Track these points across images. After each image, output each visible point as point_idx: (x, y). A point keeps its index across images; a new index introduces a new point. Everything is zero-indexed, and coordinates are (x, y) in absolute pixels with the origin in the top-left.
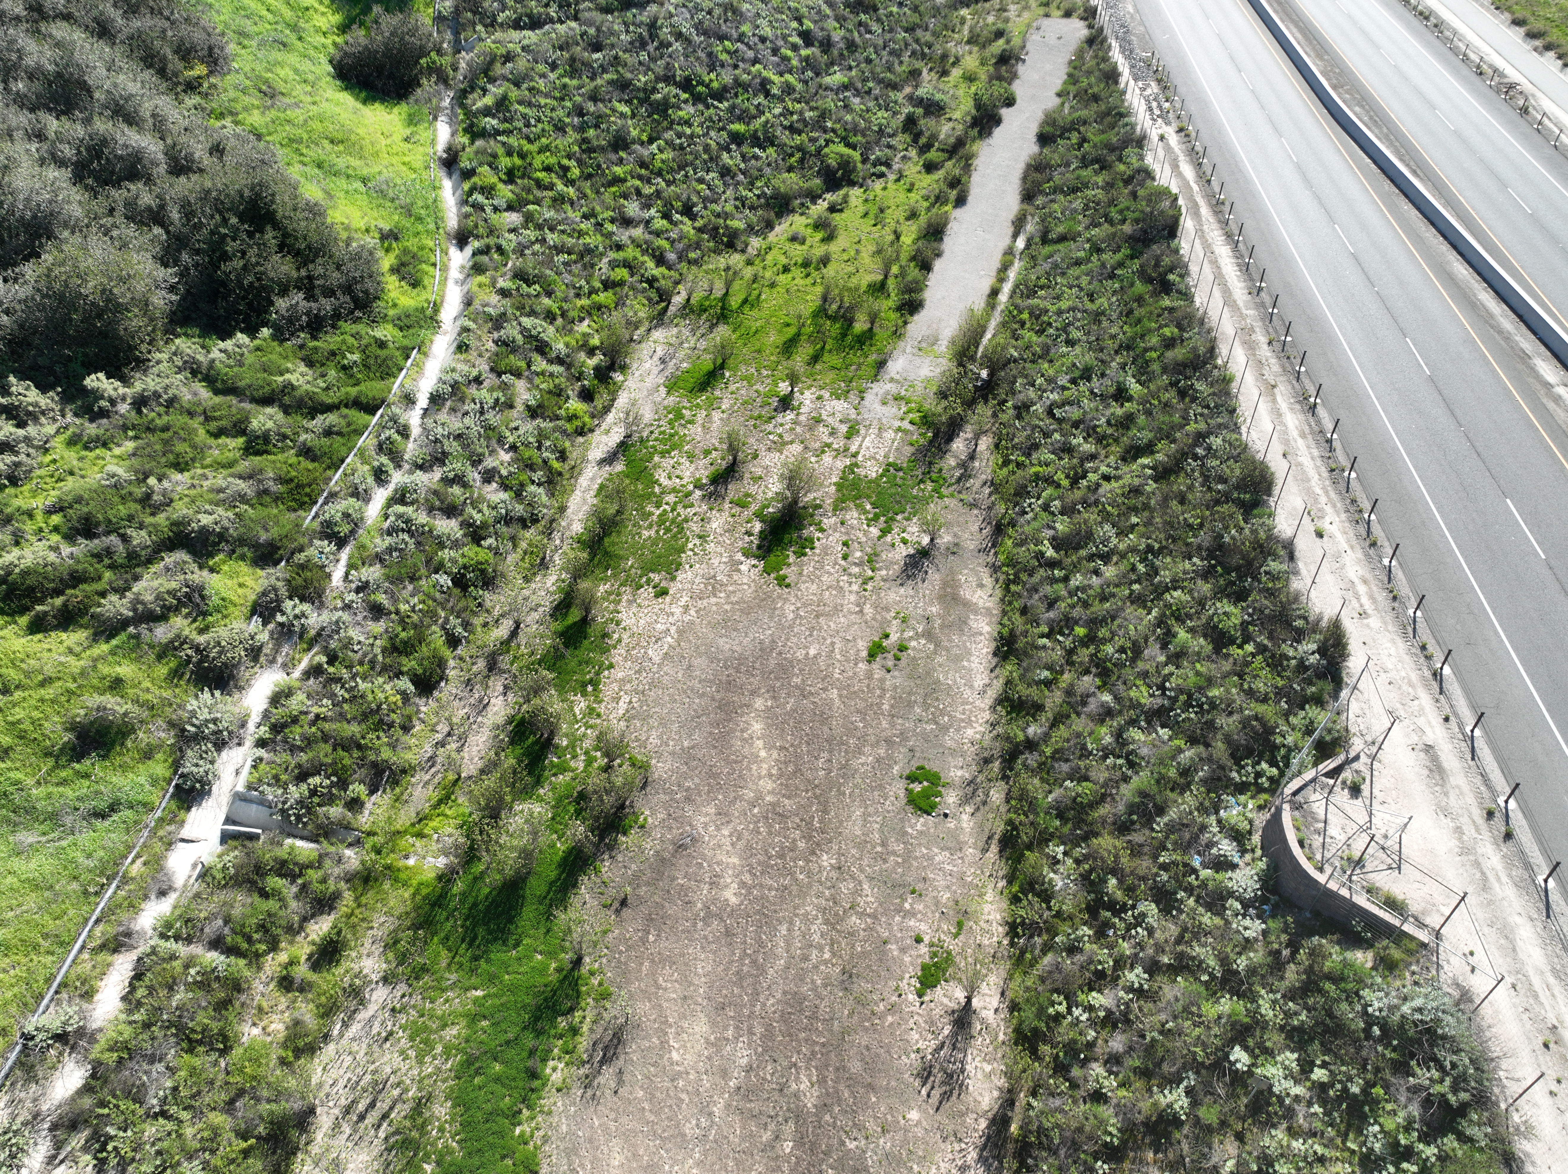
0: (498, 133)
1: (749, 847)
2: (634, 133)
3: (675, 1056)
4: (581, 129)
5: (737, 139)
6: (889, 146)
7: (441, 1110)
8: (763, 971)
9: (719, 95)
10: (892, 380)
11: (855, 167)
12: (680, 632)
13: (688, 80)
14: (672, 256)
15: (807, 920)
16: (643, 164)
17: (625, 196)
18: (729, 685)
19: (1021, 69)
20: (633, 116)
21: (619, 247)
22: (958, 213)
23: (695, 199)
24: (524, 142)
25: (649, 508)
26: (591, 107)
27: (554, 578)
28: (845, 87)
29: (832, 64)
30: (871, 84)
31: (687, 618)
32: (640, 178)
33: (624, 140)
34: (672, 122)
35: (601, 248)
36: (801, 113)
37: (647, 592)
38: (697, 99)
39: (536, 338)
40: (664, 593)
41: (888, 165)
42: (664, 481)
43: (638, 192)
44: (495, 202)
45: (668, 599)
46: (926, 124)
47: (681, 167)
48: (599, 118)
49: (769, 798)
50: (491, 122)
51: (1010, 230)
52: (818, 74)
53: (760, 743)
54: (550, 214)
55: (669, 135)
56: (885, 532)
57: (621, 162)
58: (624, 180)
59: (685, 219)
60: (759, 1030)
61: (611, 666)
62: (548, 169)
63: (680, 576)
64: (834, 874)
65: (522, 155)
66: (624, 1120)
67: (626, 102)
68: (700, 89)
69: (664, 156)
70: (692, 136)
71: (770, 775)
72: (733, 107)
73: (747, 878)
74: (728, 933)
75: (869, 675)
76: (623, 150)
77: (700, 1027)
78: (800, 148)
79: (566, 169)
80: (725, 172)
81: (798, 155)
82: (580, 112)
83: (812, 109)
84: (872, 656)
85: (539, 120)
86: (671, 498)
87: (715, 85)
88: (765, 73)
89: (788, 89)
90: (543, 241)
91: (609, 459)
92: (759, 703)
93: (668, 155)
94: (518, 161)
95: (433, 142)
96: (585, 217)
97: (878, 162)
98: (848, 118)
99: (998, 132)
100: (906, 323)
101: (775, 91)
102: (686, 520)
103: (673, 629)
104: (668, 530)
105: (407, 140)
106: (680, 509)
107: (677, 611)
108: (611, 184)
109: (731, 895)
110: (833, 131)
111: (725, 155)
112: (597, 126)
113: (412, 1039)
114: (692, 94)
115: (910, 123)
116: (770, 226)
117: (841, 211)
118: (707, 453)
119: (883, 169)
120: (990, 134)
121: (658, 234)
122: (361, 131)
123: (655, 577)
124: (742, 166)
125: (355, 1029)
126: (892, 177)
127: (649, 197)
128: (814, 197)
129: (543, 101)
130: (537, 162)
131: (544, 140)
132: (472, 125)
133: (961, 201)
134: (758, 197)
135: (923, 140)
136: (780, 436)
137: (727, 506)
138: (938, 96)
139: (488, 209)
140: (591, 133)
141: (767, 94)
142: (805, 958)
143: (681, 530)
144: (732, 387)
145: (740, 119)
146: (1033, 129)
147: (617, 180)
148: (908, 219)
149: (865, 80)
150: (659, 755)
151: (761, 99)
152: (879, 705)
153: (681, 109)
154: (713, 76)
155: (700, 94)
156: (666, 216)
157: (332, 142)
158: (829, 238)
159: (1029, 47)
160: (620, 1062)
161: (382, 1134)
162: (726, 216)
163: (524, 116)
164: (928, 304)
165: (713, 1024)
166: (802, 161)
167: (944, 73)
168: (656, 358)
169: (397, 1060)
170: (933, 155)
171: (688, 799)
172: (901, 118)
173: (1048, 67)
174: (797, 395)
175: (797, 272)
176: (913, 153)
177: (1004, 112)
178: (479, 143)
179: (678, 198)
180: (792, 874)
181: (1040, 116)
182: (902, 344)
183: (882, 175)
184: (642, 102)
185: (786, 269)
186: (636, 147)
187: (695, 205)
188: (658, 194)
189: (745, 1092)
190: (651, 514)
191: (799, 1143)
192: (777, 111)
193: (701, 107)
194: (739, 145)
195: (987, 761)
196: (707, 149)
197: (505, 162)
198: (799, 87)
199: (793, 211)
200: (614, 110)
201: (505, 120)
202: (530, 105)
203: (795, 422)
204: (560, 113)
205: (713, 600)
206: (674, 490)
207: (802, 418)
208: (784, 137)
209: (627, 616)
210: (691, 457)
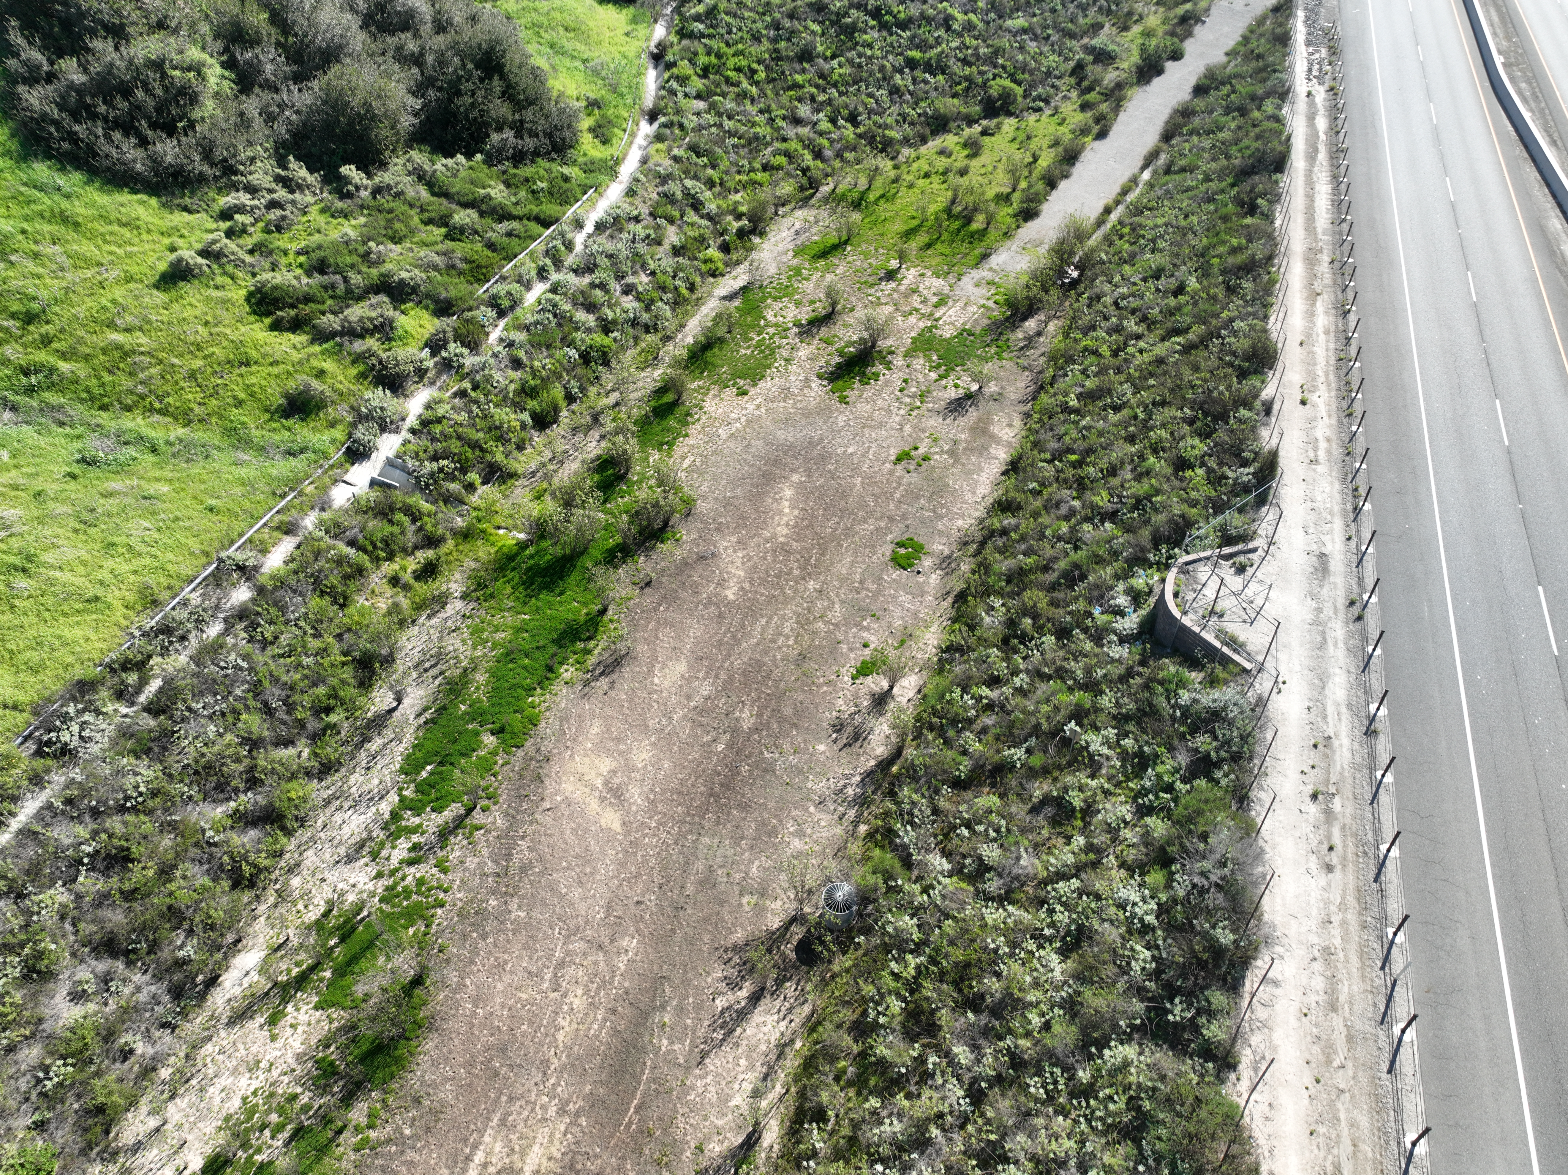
0: (702, 35)
1: (755, 567)
2: (820, 49)
3: (656, 680)
4: (775, 40)
5: (912, 64)
6: (1053, 86)
7: (481, 678)
8: (738, 643)
9: (904, 25)
10: (991, 269)
11: (1015, 100)
12: (748, 422)
13: (878, 9)
14: (828, 153)
15: (783, 618)
16: (822, 76)
17: (800, 100)
18: (776, 462)
19: (1198, 29)
20: (823, 34)
21: (785, 140)
22: (1097, 144)
23: (861, 109)
24: (723, 45)
25: (752, 335)
26: (787, 23)
27: (660, 372)
28: (1024, 31)
29: (1018, 10)
30: (1050, 31)
31: (757, 413)
32: (817, 86)
33: (810, 54)
34: (857, 44)
35: (768, 138)
36: (976, 49)
37: (732, 391)
38: (884, 26)
39: (693, 197)
40: (745, 393)
41: (1047, 101)
42: (770, 317)
43: (813, 99)
44: (687, 90)
45: (746, 398)
46: (1093, 70)
47: (855, 82)
48: (793, 33)
49: (781, 539)
50: (700, 26)
51: (1140, 164)
52: (1000, 17)
53: (787, 504)
54: (730, 105)
55: (852, 54)
56: (941, 377)
57: (804, 71)
58: (803, 87)
59: (849, 125)
60: (723, 677)
61: (687, 435)
62: (738, 70)
63: (761, 384)
64: (815, 595)
65: (719, 56)
66: (607, 709)
67: (819, 23)
68: (887, 18)
69: (841, 71)
70: (871, 58)
71: (787, 525)
72: (914, 37)
73: (747, 586)
74: (720, 616)
75: (891, 473)
76: (808, 62)
77: (681, 667)
78: (968, 79)
79: (754, 72)
80: (895, 91)
81: (965, 84)
82: (777, 26)
83: (988, 46)
84: (899, 460)
85: (740, 29)
86: (772, 330)
87: (902, 16)
88: (950, 10)
89: (969, 27)
90: (720, 126)
91: (730, 297)
92: (795, 478)
93: (847, 70)
94: (713, 60)
95: (648, 39)
96: (761, 112)
97: (1040, 98)
98: (1020, 57)
99: (1157, 82)
100: (1018, 227)
101: (956, 26)
102: (779, 347)
103: (743, 419)
104: (761, 352)
105: (627, 34)
106: (776, 339)
107: (751, 407)
108: (790, 88)
109: (730, 594)
110: (1004, 67)
111: (898, 76)
112: (789, 40)
113: (472, 634)
114: (880, 22)
115: (1080, 67)
116: (924, 140)
117: (992, 135)
118: (812, 302)
119: (1042, 104)
120: (1148, 82)
121: (821, 134)
122: (591, 24)
123: (741, 382)
124: (911, 88)
125: (434, 621)
126: (1048, 112)
127: (822, 103)
128: (971, 121)
129: (747, 14)
130: (731, 63)
131: (740, 46)
132: (682, 28)
133: (1102, 135)
134: (919, 115)
135: (1086, 83)
136: (878, 298)
137: (816, 341)
138: (1111, 47)
139: (680, 95)
140: (783, 44)
141: (948, 28)
142: (774, 641)
143: (773, 352)
144: (850, 259)
145: (918, 47)
146: (1193, 81)
147: (796, 86)
148: (1050, 147)
149: (1046, 27)
150: (704, 498)
151: (941, 32)
152: (892, 494)
153: (866, 33)
154: (901, 8)
155: (887, 22)
156: (833, 121)
157: (566, 29)
158: (974, 155)
159: (1214, 11)
160: (615, 676)
161: (437, 682)
162: (886, 126)
163: (728, 25)
164: (1043, 215)
165: (691, 667)
166: (967, 89)
167: (1126, 28)
168: (793, 230)
169: (458, 644)
170: (1092, 97)
171: (718, 529)
172: (1072, 64)
173: (1226, 29)
174: (903, 270)
175: (936, 179)
176: (1074, 94)
177: (1169, 65)
178: (686, 42)
179: (847, 106)
180: (782, 589)
181: (1201, 70)
182: (1009, 243)
183: (1039, 110)
184: (833, 23)
185: (927, 175)
186: (821, 61)
187: (860, 114)
188: (830, 102)
189: (701, 711)
190: (752, 339)
191: (730, 746)
192: (954, 44)
193: (885, 33)
194: (912, 69)
195: (966, 544)
196: (882, 69)
197: (703, 60)
198: (981, 25)
199: (949, 131)
200: (806, 28)
201: (712, 26)
202: (735, 16)
203: (894, 290)
204: (759, 25)
205: (782, 404)
206: (776, 325)
207: (902, 288)
208: (957, 68)
209: (710, 405)
210: (798, 304)
